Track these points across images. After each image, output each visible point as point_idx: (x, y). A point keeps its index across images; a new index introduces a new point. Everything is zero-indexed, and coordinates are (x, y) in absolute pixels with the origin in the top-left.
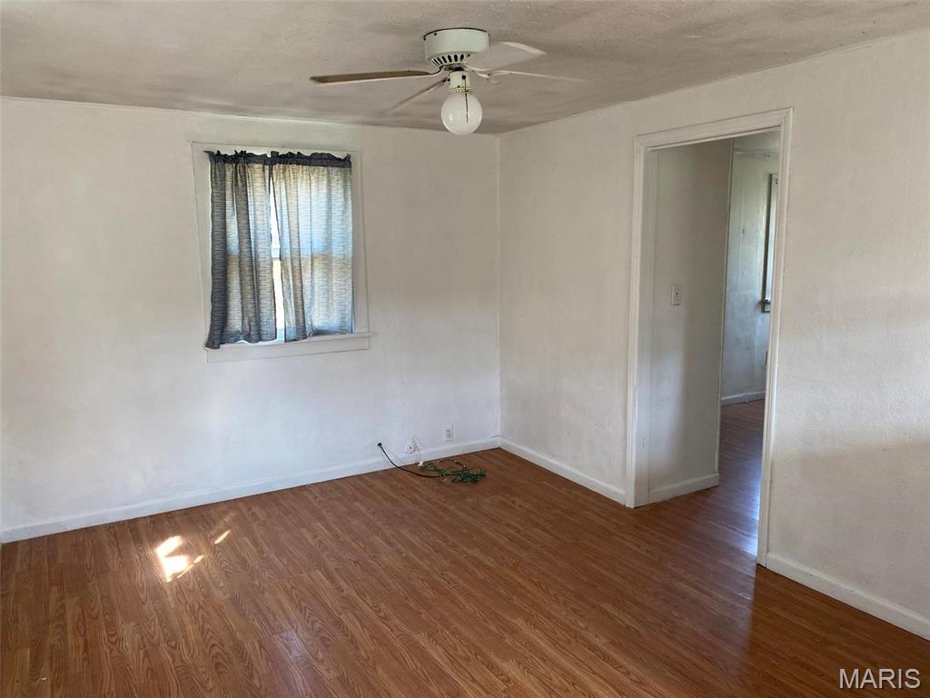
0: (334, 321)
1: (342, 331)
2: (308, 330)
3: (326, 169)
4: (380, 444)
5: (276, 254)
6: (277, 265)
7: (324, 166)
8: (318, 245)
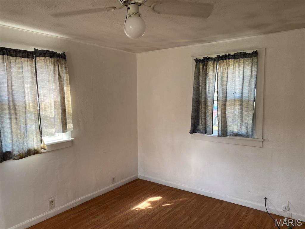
0: (244, 131)
1: (247, 136)
2: (229, 134)
3: (243, 59)
4: (266, 198)
5: (216, 98)
6: (216, 103)
7: (242, 58)
8: (238, 95)
